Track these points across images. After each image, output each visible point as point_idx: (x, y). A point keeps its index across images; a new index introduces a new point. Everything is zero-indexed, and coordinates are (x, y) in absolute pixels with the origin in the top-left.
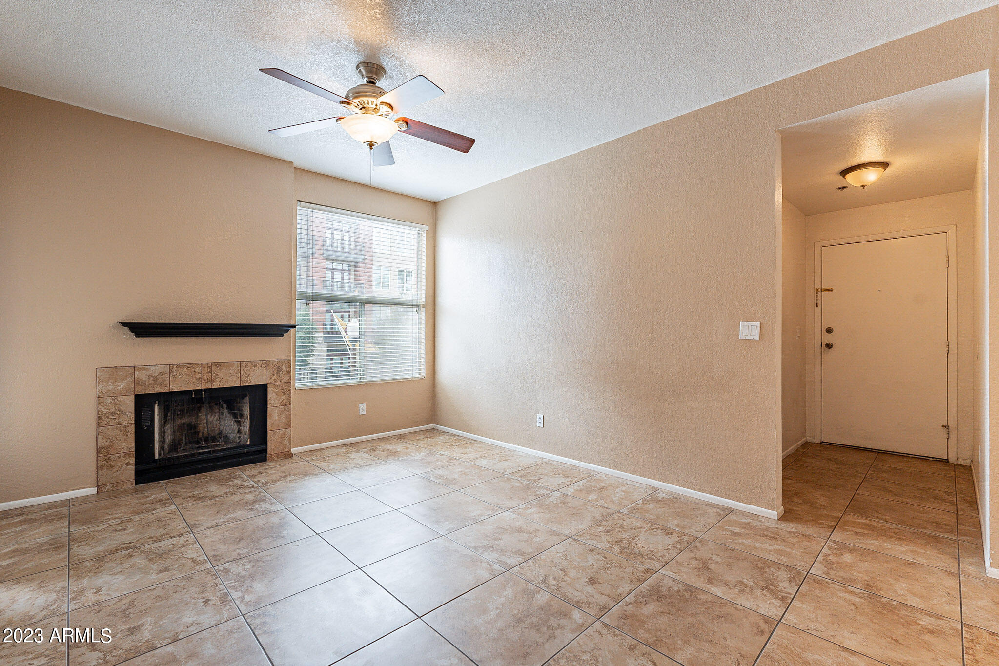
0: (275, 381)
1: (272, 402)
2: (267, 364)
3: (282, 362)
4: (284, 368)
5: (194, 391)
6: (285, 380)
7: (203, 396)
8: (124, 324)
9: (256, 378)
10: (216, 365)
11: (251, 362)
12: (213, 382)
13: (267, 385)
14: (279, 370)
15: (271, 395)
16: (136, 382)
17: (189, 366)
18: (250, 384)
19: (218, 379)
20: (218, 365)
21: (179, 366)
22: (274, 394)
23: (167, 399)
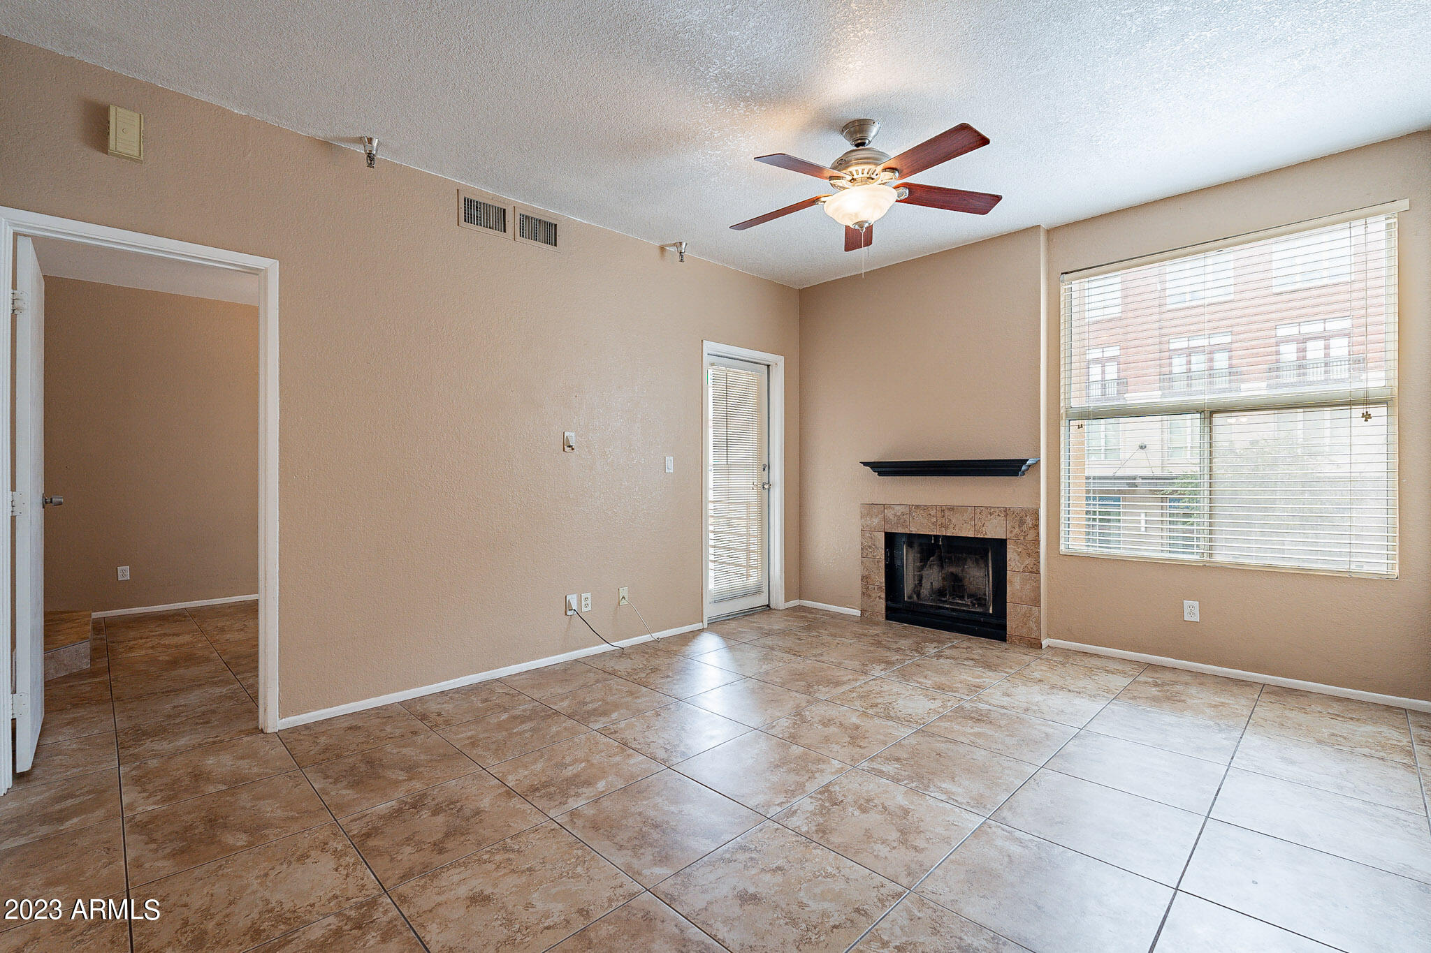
0: (1017, 536)
1: (1013, 564)
2: (1006, 512)
3: (1026, 512)
4: (1029, 521)
5: (934, 536)
6: (1030, 537)
7: (941, 543)
8: (865, 464)
9: (993, 530)
10: (949, 509)
11: (987, 508)
12: (947, 528)
13: (1006, 539)
14: (1022, 522)
15: (1011, 555)
16: (885, 520)
17: (925, 508)
18: (986, 537)
19: (952, 526)
20: (951, 509)
21: (917, 507)
22: (1016, 554)
23: (911, 539)
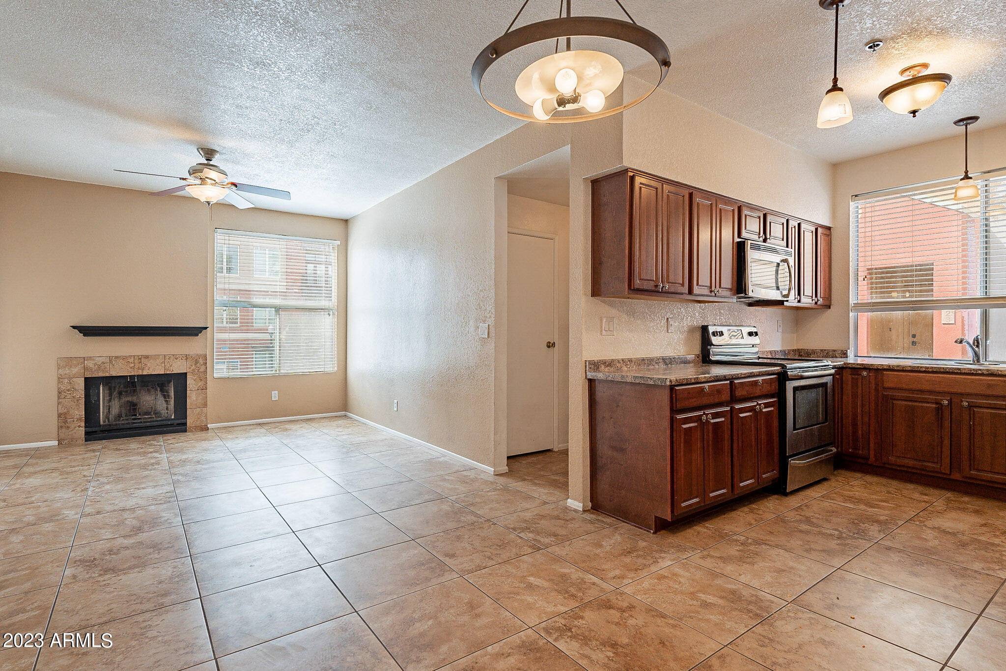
0: (193, 370)
1: (191, 386)
2: (187, 357)
3: (199, 356)
4: (201, 361)
5: (130, 376)
6: (202, 370)
7: (136, 380)
8: (74, 327)
9: (177, 368)
10: (145, 358)
11: (174, 355)
12: (143, 369)
13: (186, 373)
14: (197, 362)
15: (190, 381)
16: (85, 369)
17: (124, 358)
18: (173, 372)
19: (147, 368)
20: (147, 357)
21: (117, 357)
22: (193, 380)
23: (108, 380)
